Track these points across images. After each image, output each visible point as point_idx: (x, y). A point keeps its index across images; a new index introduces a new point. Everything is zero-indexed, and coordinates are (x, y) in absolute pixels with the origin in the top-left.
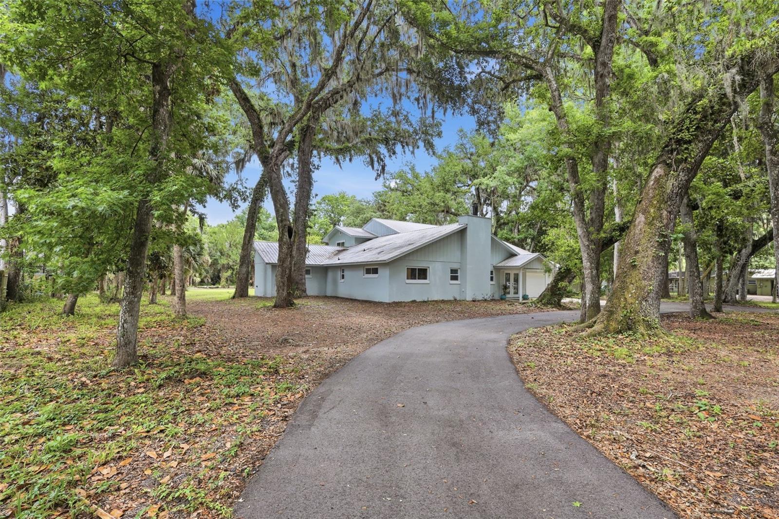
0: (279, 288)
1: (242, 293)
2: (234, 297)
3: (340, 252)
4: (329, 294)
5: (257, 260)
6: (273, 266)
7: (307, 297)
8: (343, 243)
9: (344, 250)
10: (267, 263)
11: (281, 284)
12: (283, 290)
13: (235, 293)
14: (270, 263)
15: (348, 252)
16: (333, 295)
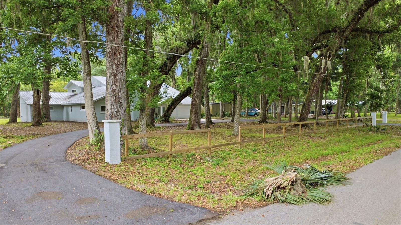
0: (34, 117)
1: (14, 120)
2: (9, 123)
3: (72, 96)
4: (64, 120)
5: (21, 102)
6: (31, 105)
7: (51, 121)
8: (75, 91)
9: (75, 95)
10: (27, 104)
11: (35, 115)
12: (36, 118)
13: (10, 120)
14: (29, 104)
15: (77, 96)
16: (67, 120)
